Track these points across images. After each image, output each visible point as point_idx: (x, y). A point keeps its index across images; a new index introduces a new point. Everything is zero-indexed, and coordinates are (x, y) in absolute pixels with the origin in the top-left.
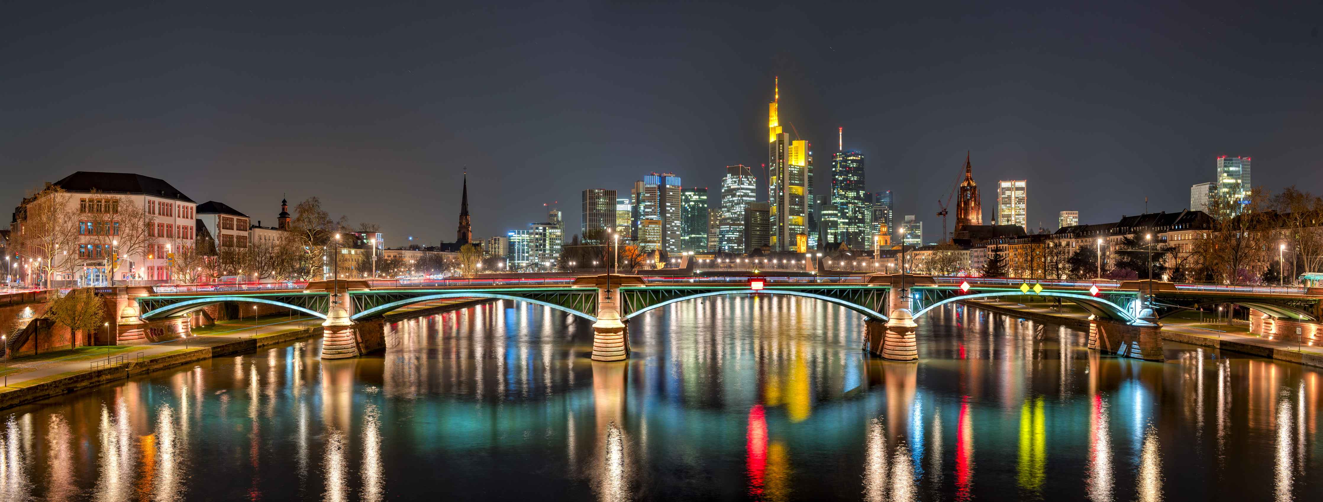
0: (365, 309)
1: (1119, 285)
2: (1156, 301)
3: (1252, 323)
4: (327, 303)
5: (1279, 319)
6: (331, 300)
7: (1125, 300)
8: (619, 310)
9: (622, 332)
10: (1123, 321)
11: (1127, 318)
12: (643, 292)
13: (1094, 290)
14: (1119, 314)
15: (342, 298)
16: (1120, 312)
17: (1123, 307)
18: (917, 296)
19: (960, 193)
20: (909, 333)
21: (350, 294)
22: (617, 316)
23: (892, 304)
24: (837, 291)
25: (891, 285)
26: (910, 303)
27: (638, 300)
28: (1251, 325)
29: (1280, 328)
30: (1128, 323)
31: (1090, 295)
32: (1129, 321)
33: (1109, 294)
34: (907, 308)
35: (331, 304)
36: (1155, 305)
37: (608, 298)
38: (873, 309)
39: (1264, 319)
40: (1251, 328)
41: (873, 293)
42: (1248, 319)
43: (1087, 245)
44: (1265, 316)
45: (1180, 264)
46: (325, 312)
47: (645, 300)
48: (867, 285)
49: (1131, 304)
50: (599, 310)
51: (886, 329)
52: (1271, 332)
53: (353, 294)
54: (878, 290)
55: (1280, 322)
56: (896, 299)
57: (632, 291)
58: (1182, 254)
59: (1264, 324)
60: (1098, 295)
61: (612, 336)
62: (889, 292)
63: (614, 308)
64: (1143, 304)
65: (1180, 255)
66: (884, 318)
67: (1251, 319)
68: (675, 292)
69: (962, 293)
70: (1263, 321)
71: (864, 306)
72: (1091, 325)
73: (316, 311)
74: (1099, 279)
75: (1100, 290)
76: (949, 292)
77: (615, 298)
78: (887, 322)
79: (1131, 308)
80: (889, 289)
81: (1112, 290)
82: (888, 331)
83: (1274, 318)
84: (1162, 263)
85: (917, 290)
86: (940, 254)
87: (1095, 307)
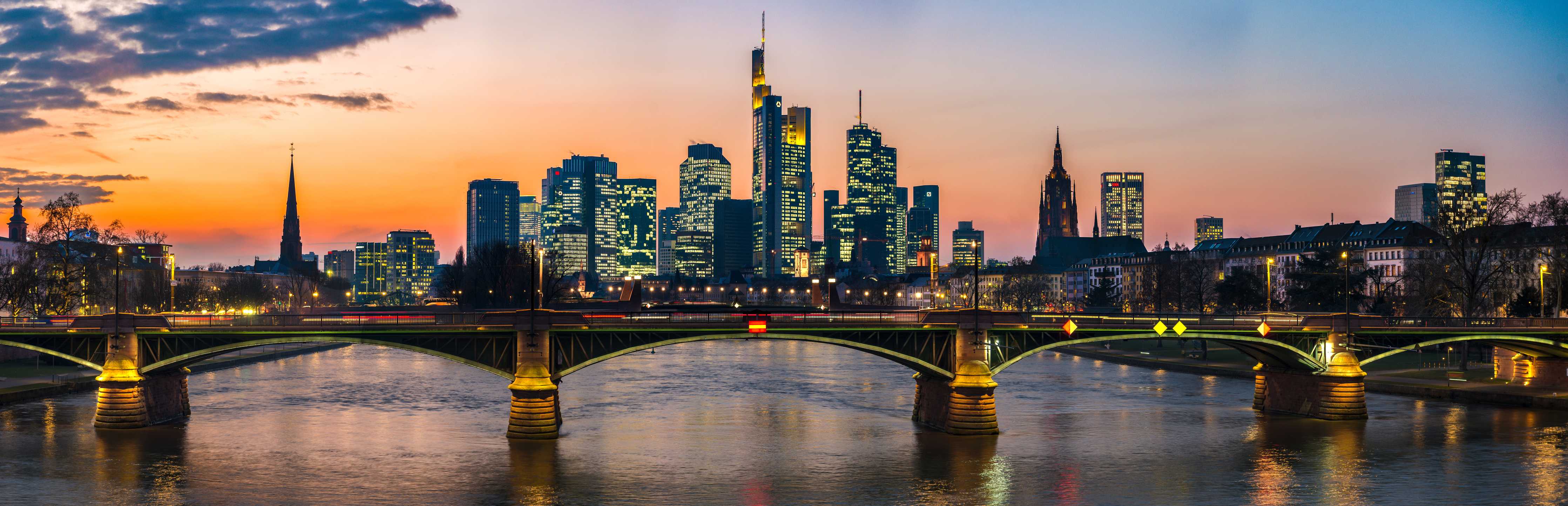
0: (162, 359)
1: (1300, 320)
2: (1355, 341)
3: (1498, 367)
4: (103, 348)
5: (1539, 359)
6: (109, 345)
7: (1310, 341)
8: (548, 364)
9: (552, 398)
10: (1307, 370)
11: (1313, 365)
12: (584, 336)
13: (1262, 329)
14: (1301, 361)
15: (127, 341)
16: (1303, 357)
17: (1308, 352)
18: (997, 342)
19: (1044, 189)
20: (986, 396)
21: (139, 335)
22: (546, 372)
23: (958, 354)
24: (877, 333)
25: (957, 326)
26: (986, 351)
27: (577, 347)
28: (1495, 369)
29: (1539, 370)
30: (1314, 373)
31: (1258, 335)
32: (1316, 369)
33: (1286, 334)
34: (983, 359)
35: (109, 350)
36: (1355, 347)
37: (532, 345)
38: (930, 361)
39: (1516, 360)
40: (1496, 373)
41: (931, 338)
42: (1490, 361)
43: (1242, 267)
44: (1517, 355)
45: (1384, 292)
46: (101, 361)
47: (587, 348)
48: (923, 326)
49: (1318, 346)
50: (518, 364)
51: (951, 390)
52: (1527, 376)
53: (143, 335)
54: (937, 332)
55: (1540, 362)
56: (965, 346)
57: (569, 334)
58: (1387, 279)
59: (1515, 367)
60: (1268, 336)
61: (539, 403)
62: (955, 336)
63: (541, 360)
64: (1336, 345)
65: (1384, 280)
66: (948, 374)
67: (1496, 361)
68: (633, 336)
69: (1065, 336)
70: (1515, 363)
71: (917, 357)
72: (1257, 377)
73: (85, 359)
74: (1269, 313)
75: (1271, 329)
76: (1045, 335)
77: (543, 346)
78: (952, 380)
79: (1319, 352)
80: (955, 331)
81: (1291, 329)
82: (955, 394)
83: (1530, 359)
84: (1358, 290)
85: (996, 333)
86: (1015, 281)
87: (1263, 352)
